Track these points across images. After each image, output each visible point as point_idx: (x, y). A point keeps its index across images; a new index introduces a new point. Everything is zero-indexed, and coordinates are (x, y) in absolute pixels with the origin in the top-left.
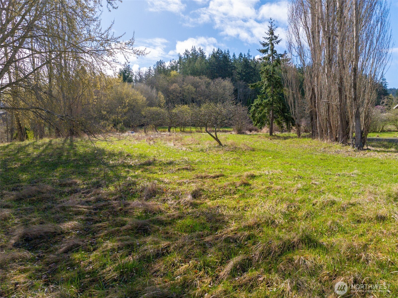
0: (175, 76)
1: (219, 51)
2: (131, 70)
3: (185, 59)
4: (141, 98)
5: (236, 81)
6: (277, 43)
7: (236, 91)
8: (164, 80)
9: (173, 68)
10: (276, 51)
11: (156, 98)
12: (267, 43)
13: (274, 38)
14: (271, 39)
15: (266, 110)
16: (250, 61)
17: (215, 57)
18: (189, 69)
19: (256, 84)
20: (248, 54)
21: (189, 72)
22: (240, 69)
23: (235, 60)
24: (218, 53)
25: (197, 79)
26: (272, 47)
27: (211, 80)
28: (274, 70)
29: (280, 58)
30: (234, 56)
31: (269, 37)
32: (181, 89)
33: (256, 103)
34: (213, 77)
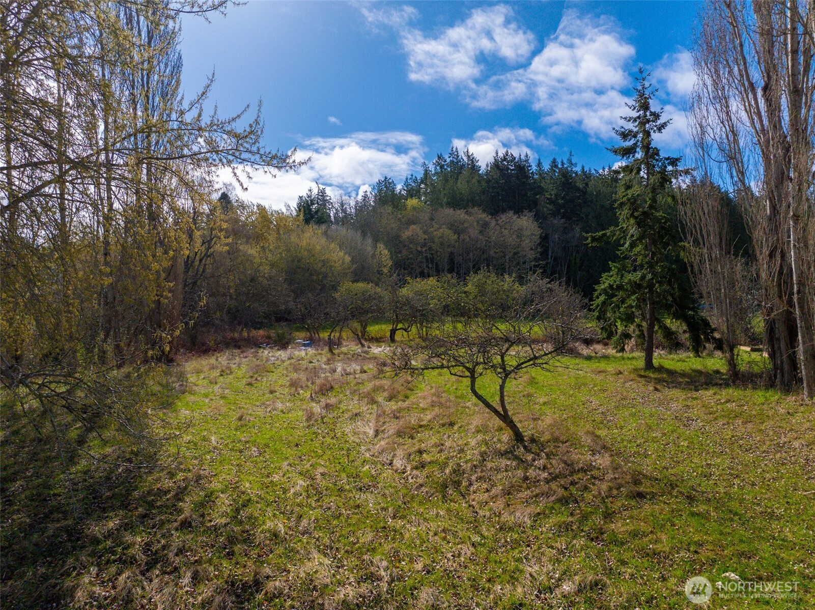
0: (414, 208)
1: (507, 155)
2: (328, 198)
3: (436, 173)
4: (339, 257)
5: (545, 218)
6: (660, 129)
7: (544, 239)
8: (390, 217)
9: (412, 192)
10: (658, 151)
11: (374, 256)
12: (630, 131)
13: (651, 118)
14: (643, 121)
15: (632, 300)
16: (574, 175)
17: (500, 169)
18: (445, 194)
19: (604, 235)
20: (570, 161)
21: (445, 200)
22: (553, 193)
23: (541, 172)
24: (505, 159)
25: (461, 214)
26: (646, 141)
27: (490, 217)
28: (654, 200)
29: (670, 168)
30: (539, 164)
31: (637, 114)
32: (426, 237)
33: (606, 285)
34: (495, 210)
